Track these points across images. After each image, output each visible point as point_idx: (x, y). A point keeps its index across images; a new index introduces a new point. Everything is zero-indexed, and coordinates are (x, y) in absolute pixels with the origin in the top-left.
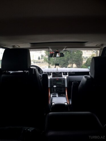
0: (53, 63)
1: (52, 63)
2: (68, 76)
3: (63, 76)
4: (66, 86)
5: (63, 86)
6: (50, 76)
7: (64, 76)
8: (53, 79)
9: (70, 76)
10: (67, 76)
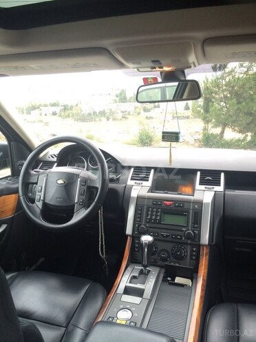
0: (217, 121)
1: (214, 120)
2: (220, 188)
3: (198, 186)
4: (205, 238)
5: (189, 237)
6: (145, 183)
7: (203, 187)
8: (149, 198)
9: (230, 193)
10: (217, 188)
